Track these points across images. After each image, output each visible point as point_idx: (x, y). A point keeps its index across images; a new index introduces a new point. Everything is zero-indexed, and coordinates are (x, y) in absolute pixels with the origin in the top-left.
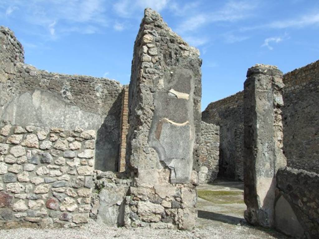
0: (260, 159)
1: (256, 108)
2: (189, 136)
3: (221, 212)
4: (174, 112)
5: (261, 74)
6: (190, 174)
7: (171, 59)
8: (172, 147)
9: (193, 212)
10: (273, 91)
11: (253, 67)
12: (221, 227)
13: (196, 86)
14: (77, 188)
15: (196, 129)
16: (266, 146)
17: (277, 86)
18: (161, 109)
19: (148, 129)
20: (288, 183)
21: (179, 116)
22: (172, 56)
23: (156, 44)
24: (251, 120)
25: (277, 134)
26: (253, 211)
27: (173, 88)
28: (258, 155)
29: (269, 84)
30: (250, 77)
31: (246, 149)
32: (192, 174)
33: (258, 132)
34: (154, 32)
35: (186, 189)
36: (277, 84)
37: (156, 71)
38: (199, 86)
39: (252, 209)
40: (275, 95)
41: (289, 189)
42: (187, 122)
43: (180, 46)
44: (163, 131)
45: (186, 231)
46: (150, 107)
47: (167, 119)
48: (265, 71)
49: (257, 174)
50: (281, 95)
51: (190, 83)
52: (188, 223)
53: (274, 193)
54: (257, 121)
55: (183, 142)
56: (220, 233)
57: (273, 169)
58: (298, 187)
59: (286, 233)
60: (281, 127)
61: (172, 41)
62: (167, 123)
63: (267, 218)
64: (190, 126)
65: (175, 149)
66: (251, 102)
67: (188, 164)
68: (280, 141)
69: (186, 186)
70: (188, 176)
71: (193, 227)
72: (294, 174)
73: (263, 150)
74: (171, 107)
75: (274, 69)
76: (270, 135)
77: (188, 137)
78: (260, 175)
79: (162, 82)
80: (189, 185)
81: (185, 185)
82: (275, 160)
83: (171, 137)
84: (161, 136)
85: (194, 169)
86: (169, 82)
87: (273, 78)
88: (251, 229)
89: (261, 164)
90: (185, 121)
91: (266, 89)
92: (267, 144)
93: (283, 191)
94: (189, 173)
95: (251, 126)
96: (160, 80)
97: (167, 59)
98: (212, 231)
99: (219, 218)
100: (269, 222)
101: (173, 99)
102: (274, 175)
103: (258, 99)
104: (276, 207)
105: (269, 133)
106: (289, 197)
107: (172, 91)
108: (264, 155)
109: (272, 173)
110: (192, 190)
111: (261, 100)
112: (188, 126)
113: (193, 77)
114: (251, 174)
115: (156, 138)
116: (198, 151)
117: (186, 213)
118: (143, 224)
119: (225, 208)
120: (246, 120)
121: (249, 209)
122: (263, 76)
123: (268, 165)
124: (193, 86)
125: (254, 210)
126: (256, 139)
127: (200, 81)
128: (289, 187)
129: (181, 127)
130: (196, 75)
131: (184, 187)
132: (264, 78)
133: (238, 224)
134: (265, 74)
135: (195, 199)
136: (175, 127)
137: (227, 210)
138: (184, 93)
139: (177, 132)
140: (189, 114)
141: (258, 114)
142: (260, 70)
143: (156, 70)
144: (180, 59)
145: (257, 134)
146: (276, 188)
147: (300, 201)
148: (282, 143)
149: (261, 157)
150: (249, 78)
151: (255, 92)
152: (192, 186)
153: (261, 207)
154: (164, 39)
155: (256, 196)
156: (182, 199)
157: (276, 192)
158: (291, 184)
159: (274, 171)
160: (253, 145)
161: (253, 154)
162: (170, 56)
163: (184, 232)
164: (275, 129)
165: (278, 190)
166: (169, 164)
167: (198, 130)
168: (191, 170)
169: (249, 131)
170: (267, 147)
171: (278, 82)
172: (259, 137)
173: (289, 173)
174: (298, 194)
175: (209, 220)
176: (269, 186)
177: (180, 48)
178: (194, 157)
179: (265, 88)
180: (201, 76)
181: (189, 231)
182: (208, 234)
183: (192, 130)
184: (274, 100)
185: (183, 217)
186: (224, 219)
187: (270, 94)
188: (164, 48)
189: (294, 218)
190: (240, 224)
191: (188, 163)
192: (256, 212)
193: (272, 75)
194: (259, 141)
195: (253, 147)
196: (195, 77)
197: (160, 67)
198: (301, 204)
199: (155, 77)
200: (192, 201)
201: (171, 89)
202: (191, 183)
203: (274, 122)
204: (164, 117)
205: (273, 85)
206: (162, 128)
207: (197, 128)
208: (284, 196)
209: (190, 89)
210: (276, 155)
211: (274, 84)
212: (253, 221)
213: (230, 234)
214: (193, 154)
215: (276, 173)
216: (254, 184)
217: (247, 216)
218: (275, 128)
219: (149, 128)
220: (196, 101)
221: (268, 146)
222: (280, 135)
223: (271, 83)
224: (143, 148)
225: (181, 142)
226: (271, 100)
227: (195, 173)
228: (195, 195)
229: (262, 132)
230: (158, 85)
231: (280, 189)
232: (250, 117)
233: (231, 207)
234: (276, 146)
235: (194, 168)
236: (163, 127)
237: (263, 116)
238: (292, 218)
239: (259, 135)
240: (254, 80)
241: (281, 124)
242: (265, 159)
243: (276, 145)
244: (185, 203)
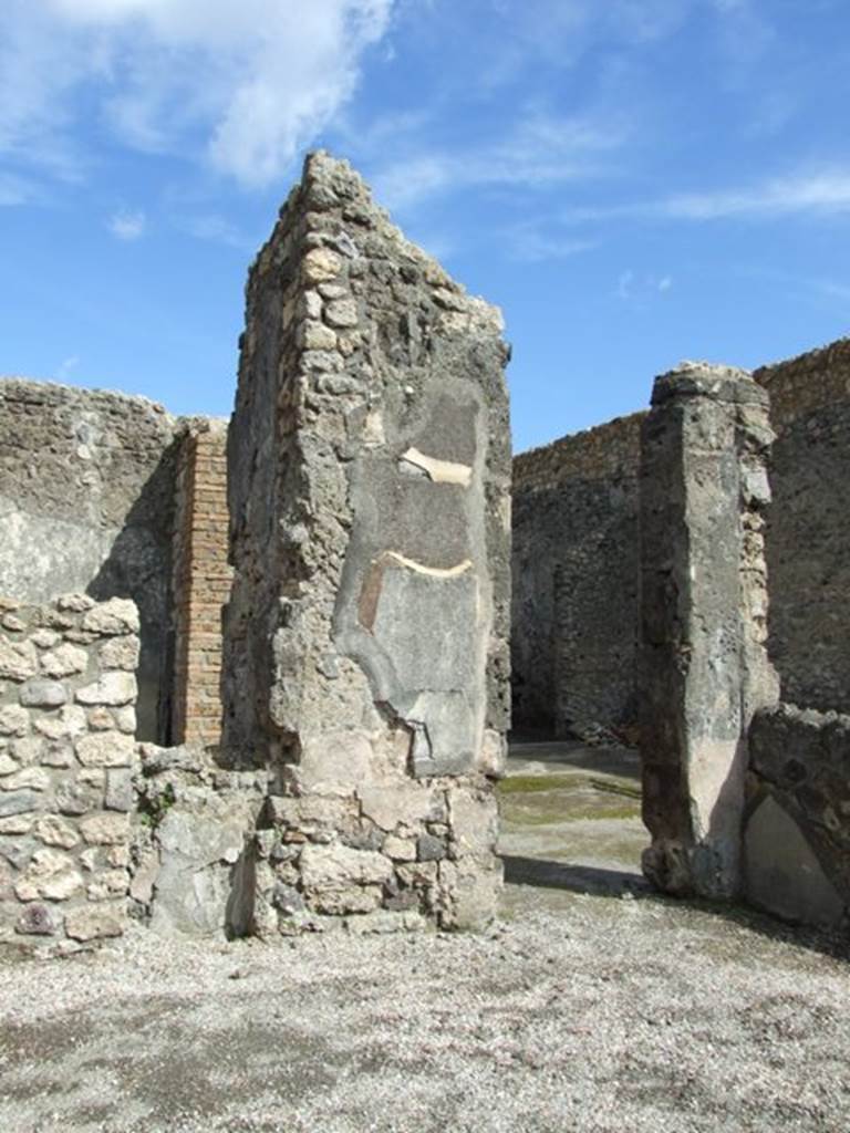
0: (698, 682)
1: (688, 512)
2: (474, 615)
3: (551, 854)
4: (419, 531)
5: (700, 399)
6: (479, 741)
7: (407, 343)
8: (417, 653)
9: (489, 869)
10: (739, 454)
11: (672, 373)
12: (573, 908)
13: (493, 436)
14: (77, 815)
15: (495, 587)
16: (718, 639)
17: (752, 439)
18: (376, 518)
19: (331, 592)
20: (789, 757)
21: (438, 542)
22: (411, 333)
23: (352, 286)
24: (668, 552)
25: (749, 596)
26: (675, 851)
27: (415, 446)
28: (692, 668)
29: (727, 432)
30: (665, 407)
31: (650, 647)
32: (483, 740)
33: (694, 594)
34: (344, 242)
35: (465, 793)
36: (750, 430)
37: (355, 383)
38: (503, 439)
39: (671, 846)
40: (745, 469)
41: (793, 774)
42: (468, 563)
43: (437, 293)
44: (383, 596)
45: (467, 933)
46: (335, 513)
47: (399, 556)
48: (716, 389)
49: (691, 729)
50: (764, 469)
51: (472, 429)
52: (473, 906)
53: (742, 791)
54: (691, 555)
55: (454, 635)
56: (579, 930)
57: (739, 711)
58: (823, 769)
59: (783, 913)
60: (761, 572)
61: (409, 278)
62: (399, 568)
63: (720, 869)
64: (476, 577)
65: (425, 661)
66: (666, 493)
67: (469, 710)
68: (758, 618)
69: (466, 785)
70: (471, 749)
71: (488, 918)
72: (811, 726)
73: (708, 652)
74: (412, 513)
75: (741, 380)
76: (730, 601)
77: (469, 616)
78: (701, 733)
79: (375, 422)
80: (474, 779)
81: (462, 779)
82: (745, 681)
83: (413, 617)
84: (379, 615)
85: (489, 725)
86: (403, 423)
87: (739, 412)
88: (672, 909)
89: (703, 698)
90: (460, 562)
91: (719, 448)
92: (720, 632)
93: (775, 782)
94: (474, 737)
95: (668, 573)
96: (369, 418)
97: (392, 340)
98: (552, 928)
99: (554, 877)
100: (725, 881)
101: (416, 484)
102: (742, 730)
103: (693, 481)
104: (747, 834)
105: (726, 595)
106: (794, 800)
107: (413, 455)
108: (712, 667)
109: (735, 725)
110: (483, 794)
111: (700, 484)
112: (469, 579)
113: (483, 406)
114: (669, 733)
115: (362, 623)
116: (502, 663)
117: (465, 873)
118: (322, 922)
119: (558, 839)
120: (649, 551)
121: (658, 843)
122: (706, 405)
123: (723, 698)
124: (482, 437)
125: (680, 848)
126: (688, 617)
127: (505, 421)
128: (794, 769)
129: (446, 583)
130: (492, 399)
131: (459, 785)
132: (710, 411)
133: (624, 896)
134: (713, 397)
135: (495, 824)
136: (427, 584)
137: (564, 845)
138: (452, 461)
139: (434, 601)
140: (471, 538)
141: (694, 534)
142: (699, 384)
143: (353, 380)
144: (438, 342)
145: (690, 599)
146: (749, 773)
147: (829, 813)
148: (764, 626)
149: (703, 675)
150: (658, 407)
151: (685, 460)
152: (484, 782)
153: (703, 836)
154: (381, 267)
155: (685, 802)
156: (454, 828)
157: (746, 784)
158: (799, 760)
159: (743, 717)
160: (674, 637)
161: (675, 665)
162: (404, 330)
163: (459, 936)
164: (744, 582)
165: (754, 777)
166: (408, 711)
167: (500, 590)
168: (480, 730)
169: (662, 590)
170: (722, 641)
171: (754, 424)
172: (695, 610)
173: (795, 725)
174: (825, 791)
175: (526, 888)
176: (728, 768)
177: (437, 301)
178: (489, 683)
179: (714, 445)
180: (508, 402)
181: (476, 931)
182: (544, 940)
183: (481, 591)
184: (743, 485)
185: (455, 889)
186: (570, 880)
187: (729, 465)
188: (379, 301)
189: (810, 867)
190: (630, 895)
192: (685, 853)
193: (735, 402)
194: (696, 622)
195: (676, 642)
196: (490, 407)
197: (367, 369)
198: (833, 822)
199: (351, 406)
200: (484, 830)
201: (407, 448)
202: (481, 772)
203: (743, 558)
204: (388, 548)
205: (740, 435)
206: (379, 587)
207: (499, 584)
208: (775, 798)
209: (475, 448)
210: (748, 665)
211: (744, 432)
212: (674, 884)
213: (615, 932)
214: (487, 673)
215: (748, 723)
216: (680, 763)
217: (652, 868)
218: (745, 577)
219: (335, 589)
220: (492, 492)
221: (725, 640)
222: (759, 601)
223: (732, 429)
224: (314, 658)
225: (448, 635)
226: (734, 484)
227: (493, 736)
228: (496, 811)
229: (706, 593)
230: (362, 436)
231: (762, 777)
232: (665, 540)
233: (577, 836)
234: (747, 637)
235: (491, 718)
236: (384, 584)
237: (710, 537)
238: (805, 867)
239: (696, 602)
240: (678, 418)
241: (760, 563)
242: (716, 680)
243: (746, 632)
244: (463, 839)
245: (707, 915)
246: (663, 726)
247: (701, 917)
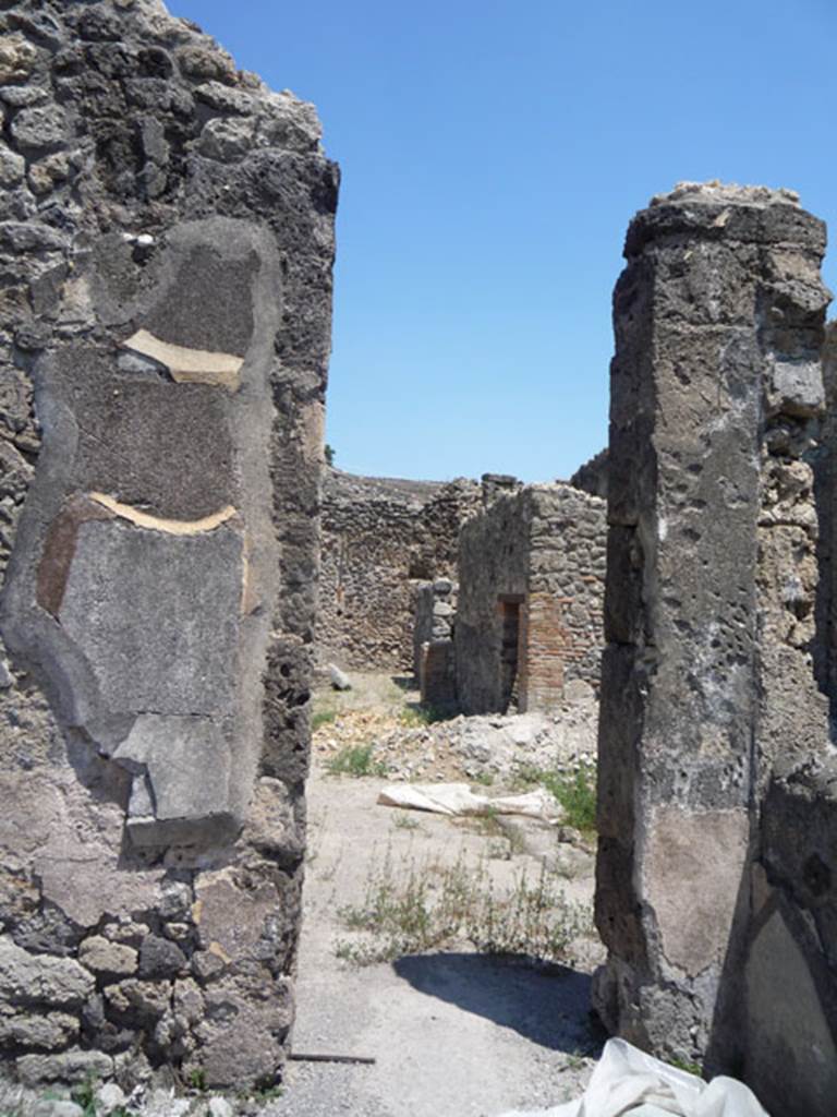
0: (669, 707)
1: (657, 426)
2: (237, 594)
4: (148, 462)
5: (691, 239)
7: (140, 166)
8: (133, 651)
10: (763, 330)
13: (290, 309)
15: (285, 552)
16: (711, 638)
17: (786, 302)
18: (74, 440)
20: (811, 849)
21: (179, 479)
22: (148, 150)
23: (55, 85)
24: (636, 494)
25: (776, 569)
27: (147, 328)
28: (657, 684)
29: (742, 293)
30: (641, 258)
33: (665, 569)
34: (46, 19)
36: (784, 288)
37: (53, 235)
41: (812, 881)
42: (230, 511)
43: (202, 88)
44: (77, 563)
46: (12, 435)
47: (109, 501)
48: (720, 221)
49: (647, 788)
51: (247, 298)
54: (659, 498)
55: (200, 626)
57: (745, 760)
61: (154, 64)
62: (107, 520)
64: (243, 533)
65: (148, 665)
68: (799, 608)
73: (689, 661)
74: (136, 436)
75: (777, 206)
76: (736, 577)
77: (230, 594)
79: (79, 294)
82: (759, 710)
83: (129, 597)
84: (70, 592)
85: (268, 770)
86: (127, 291)
87: (764, 258)
89: (677, 737)
90: (216, 510)
91: (725, 319)
92: (713, 627)
95: (634, 528)
96: (68, 286)
97: (120, 165)
101: (146, 387)
102: (751, 793)
103: (669, 374)
105: (727, 565)
107: (142, 342)
108: (696, 687)
109: (739, 782)
111: (685, 380)
112: (230, 537)
113: (272, 260)
115: (41, 602)
116: (292, 672)
122: (702, 249)
123: (716, 737)
124: (268, 313)
126: (651, 603)
128: (816, 874)
129: (189, 543)
130: (291, 249)
132: (708, 258)
134: (715, 235)
136: (153, 544)
138: (211, 350)
139: (166, 572)
140: (239, 471)
141: (667, 463)
142: (690, 215)
143: (47, 228)
144: (199, 163)
145: (656, 573)
148: (809, 618)
149: (680, 700)
150: (634, 260)
151: (656, 340)
154: (104, 53)
156: (200, 930)
158: (824, 857)
159: (753, 772)
162: (137, 148)
164: (766, 543)
166: (117, 743)
167: (294, 555)
168: (250, 777)
170: (716, 644)
171: (789, 277)
172: (665, 590)
177: (201, 99)
178: (268, 706)
179: (716, 317)
184: (768, 381)
187: (743, 347)
188: (100, 105)
189: (822, 1051)
191: (230, 740)
193: (758, 242)
194: (667, 610)
195: (639, 642)
197: (75, 210)
199: (40, 268)
201: (133, 331)
203: (768, 503)
204: (91, 488)
205: (764, 296)
206: (72, 548)
207: (289, 546)
209: (251, 327)
210: (766, 684)
211: (771, 291)
214: (266, 687)
215: (762, 782)
218: (771, 534)
219: (7, 551)
220: (286, 397)
221: (724, 639)
222: (797, 577)
223: (751, 287)
225: (189, 626)
226: (751, 382)
227: (275, 787)
229: (688, 561)
230: (53, 314)
231: (773, 875)
234: (768, 637)
235: (271, 761)
236: (79, 542)
237: (699, 468)
238: (817, 1051)
239: (667, 576)
240: (649, 273)
241: (807, 512)
242: (702, 705)
243: (770, 628)
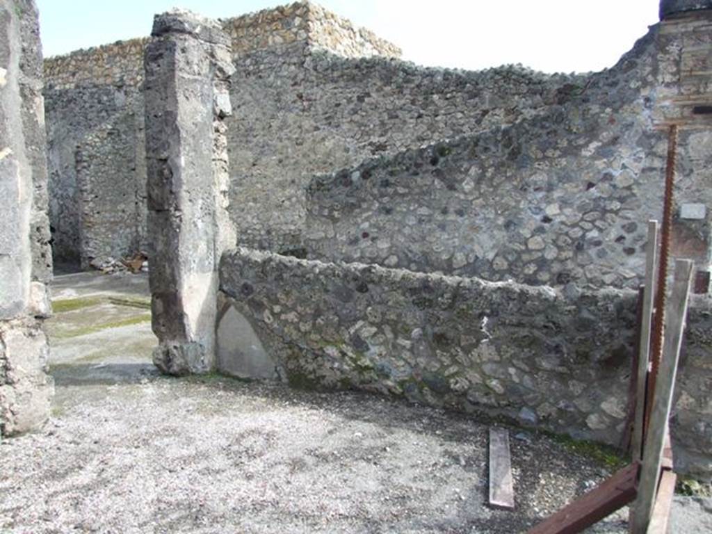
0: (188, 236)
1: (179, 118)
2: (17, 193)
3: (88, 358)
5: (187, 36)
6: (28, 292)
9: (42, 385)
10: (212, 80)
11: (167, 14)
12: (108, 398)
13: (25, 45)
15: (34, 171)
16: (200, 206)
17: (221, 70)
20: (243, 282)
24: (166, 146)
25: (218, 178)
26: (175, 347)
28: (183, 226)
29: (205, 63)
30: (162, 39)
31: (153, 212)
32: (31, 291)
33: (183, 176)
35: (19, 332)
36: (219, 64)
38: (35, 48)
39: (172, 344)
40: (216, 91)
41: (246, 291)
42: (7, 151)
45: (28, 434)
48: (198, 30)
49: (182, 268)
50: (227, 92)
51: (5, 36)
52: (31, 414)
53: (215, 304)
54: (181, 149)
56: (114, 414)
57: (212, 253)
58: (264, 287)
59: (241, 376)
60: (225, 162)
63: (203, 355)
64: (17, 162)
66: (163, 103)
67: (18, 268)
68: (224, 192)
69: (18, 326)
70: (22, 299)
71: (45, 419)
72: (256, 261)
73: (193, 215)
75: (214, 27)
76: (207, 182)
77: (12, 194)
78: (190, 270)
80: (25, 320)
81: (15, 322)
82: (216, 234)
85: (35, 278)
87: (212, 49)
88: (175, 385)
89: (190, 246)
90: (1, 150)
91: (199, 74)
92: (200, 201)
93: (234, 297)
94: (23, 290)
95: (165, 160)
98: (94, 416)
99: (90, 376)
100: (206, 362)
102: (215, 266)
103: (182, 96)
104: (219, 330)
105: (204, 176)
106: (247, 307)
108: (196, 226)
109: (211, 262)
110: (33, 331)
111: (187, 98)
112: (10, 164)
113: (14, 17)
114: (168, 271)
116: (42, 230)
117: (22, 392)
119: (91, 346)
120: (151, 144)
121: (164, 344)
122: (191, 42)
123: (203, 246)
125: (178, 345)
126: (179, 192)
127: (35, 32)
128: (247, 289)
130: (23, 12)
131: (12, 328)
132: (193, 46)
133: (143, 382)
134: (196, 36)
135: (45, 352)
137: (97, 350)
140: (10, 130)
141: (183, 134)
142: (186, 25)
145: (181, 180)
146: (220, 292)
147: (267, 312)
148: (227, 197)
149: (190, 230)
150: (157, 39)
151: (176, 80)
152: (34, 322)
153: (192, 336)
155: (181, 316)
156: (10, 360)
157: (218, 300)
158: (249, 282)
159: (215, 258)
160: (170, 205)
161: (171, 225)
163: (22, 438)
164: (215, 168)
165: (223, 295)
167: (38, 172)
168: (28, 282)
169: (161, 173)
170: (201, 208)
171: (222, 60)
172: (185, 187)
173: (247, 261)
174: (265, 301)
175: (71, 388)
176: (206, 290)
178: (33, 247)
179: (196, 71)
180: (37, 16)
181: (35, 432)
182: (89, 426)
183: (22, 173)
184: (215, 101)
185: (15, 405)
186: (103, 376)
187: (206, 86)
189: (256, 346)
190: (146, 380)
191: (19, 265)
192: (182, 348)
193: (210, 42)
194: (184, 195)
195: (172, 209)
196: (21, 18)
198: (269, 319)
200: (37, 358)
202: (30, 315)
203: (214, 152)
205: (213, 65)
207: (35, 168)
208: (236, 308)
209: (9, 53)
210: (218, 223)
211: (215, 64)
212: (175, 368)
213: (139, 410)
214: (31, 238)
215: (218, 261)
216: (177, 291)
217: (160, 360)
218: (216, 164)
220: (27, 92)
221: (204, 206)
222: (223, 181)
223: (208, 61)
226: (209, 101)
227: (39, 286)
228: (45, 342)
229: (191, 176)
231: (227, 294)
232: (164, 137)
233: (103, 341)
234: (217, 205)
235: (36, 274)
237: (194, 136)
238: (253, 347)
239: (185, 181)
240: (172, 49)
241: (225, 155)
242: (198, 233)
243: (217, 201)
244: (19, 367)
245: (197, 386)
246: (164, 266)
247: (194, 388)
